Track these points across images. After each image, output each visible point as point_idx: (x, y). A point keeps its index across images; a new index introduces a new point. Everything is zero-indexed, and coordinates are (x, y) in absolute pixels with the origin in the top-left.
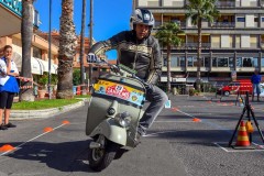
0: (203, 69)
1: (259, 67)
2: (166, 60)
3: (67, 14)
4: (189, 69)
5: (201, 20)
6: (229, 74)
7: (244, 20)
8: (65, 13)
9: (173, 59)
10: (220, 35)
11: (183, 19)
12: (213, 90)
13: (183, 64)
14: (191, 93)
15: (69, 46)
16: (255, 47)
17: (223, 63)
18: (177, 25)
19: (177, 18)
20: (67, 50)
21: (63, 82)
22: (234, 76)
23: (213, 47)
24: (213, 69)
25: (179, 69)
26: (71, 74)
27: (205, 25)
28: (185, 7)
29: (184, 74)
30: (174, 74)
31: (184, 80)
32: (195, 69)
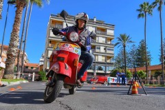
1: (106, 71)
3: (16, 32)
6: (92, 74)
7: (100, 48)
8: (15, 31)
15: (15, 49)
16: (104, 62)
20: (14, 51)
21: (8, 69)
22: (95, 74)
26: (14, 65)
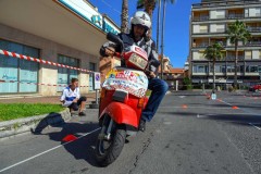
0: (239, 74)
2: (212, 67)
4: (228, 74)
5: (237, 40)
9: (217, 67)
10: (251, 51)
11: (224, 40)
12: (247, 88)
13: (224, 70)
14: (230, 90)
17: (254, 70)
18: (220, 44)
19: (221, 40)
23: (246, 58)
24: (246, 74)
25: (221, 74)
27: (240, 43)
28: (226, 32)
29: (225, 77)
30: (218, 77)
31: (225, 81)
32: (233, 74)
